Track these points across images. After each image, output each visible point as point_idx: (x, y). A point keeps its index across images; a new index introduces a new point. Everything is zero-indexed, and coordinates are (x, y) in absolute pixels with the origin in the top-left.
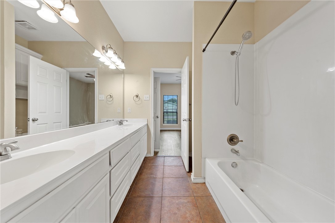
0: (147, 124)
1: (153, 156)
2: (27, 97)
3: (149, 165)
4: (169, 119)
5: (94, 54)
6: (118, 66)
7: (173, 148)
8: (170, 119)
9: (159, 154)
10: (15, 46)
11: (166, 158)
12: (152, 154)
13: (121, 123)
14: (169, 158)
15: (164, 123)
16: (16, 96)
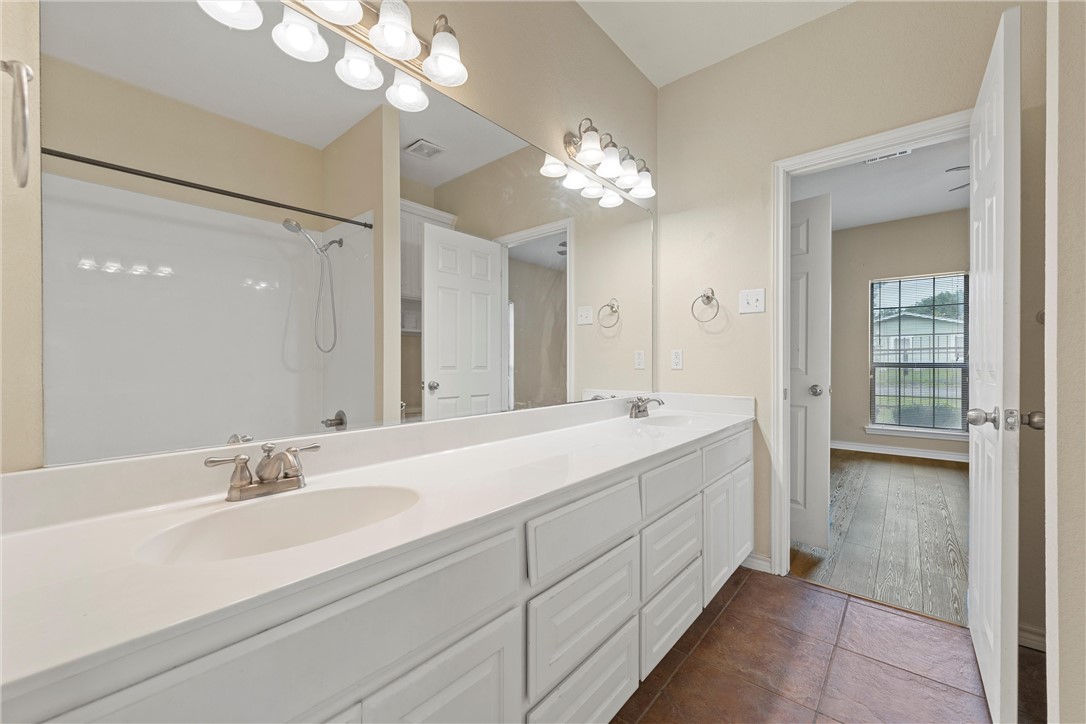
0: (755, 421)
1: (784, 573)
2: (420, 328)
3: (757, 612)
4: (907, 403)
5: (544, 171)
6: (628, 191)
7: (915, 564)
8: (917, 401)
9: (819, 576)
10: (401, 204)
11: (854, 608)
12: (780, 565)
13: (638, 409)
14: (881, 613)
15: (873, 422)
16: (403, 327)
